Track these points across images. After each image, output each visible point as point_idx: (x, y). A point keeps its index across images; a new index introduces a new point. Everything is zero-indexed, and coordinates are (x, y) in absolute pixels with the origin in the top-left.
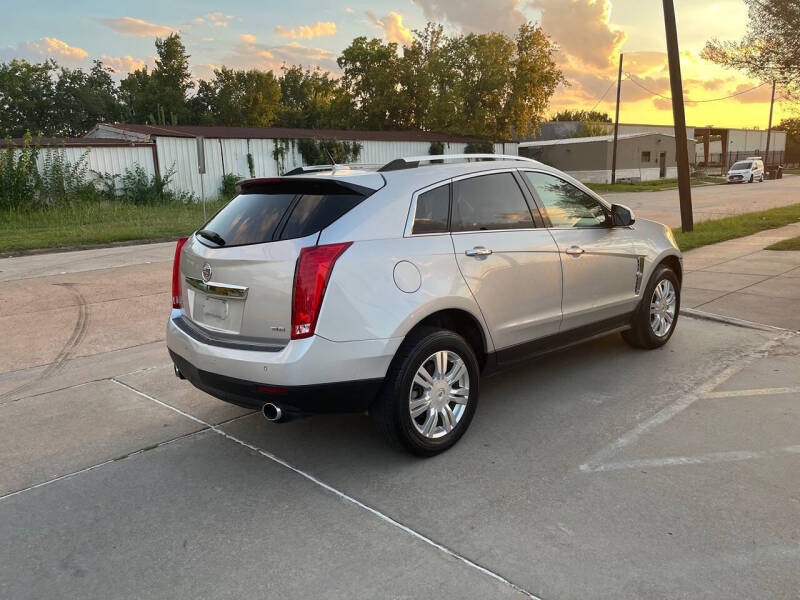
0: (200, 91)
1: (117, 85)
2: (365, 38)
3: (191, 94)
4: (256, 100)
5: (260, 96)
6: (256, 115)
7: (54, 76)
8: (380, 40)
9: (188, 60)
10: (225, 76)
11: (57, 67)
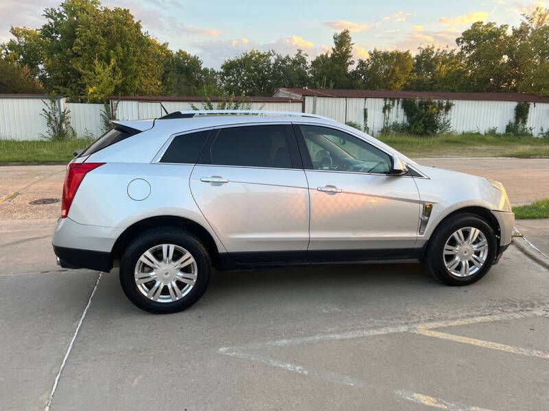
0: (358, 67)
1: (309, 64)
2: (482, 23)
3: (351, 68)
4: (394, 71)
5: (397, 69)
6: (391, 82)
7: (273, 60)
8: (494, 23)
9: (353, 46)
10: (375, 55)
11: (275, 54)
